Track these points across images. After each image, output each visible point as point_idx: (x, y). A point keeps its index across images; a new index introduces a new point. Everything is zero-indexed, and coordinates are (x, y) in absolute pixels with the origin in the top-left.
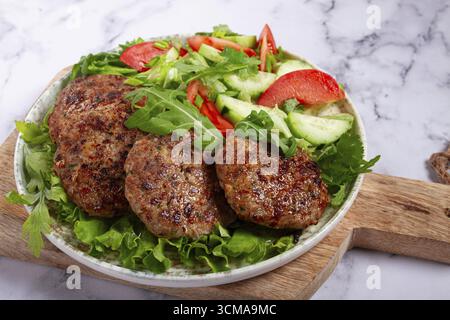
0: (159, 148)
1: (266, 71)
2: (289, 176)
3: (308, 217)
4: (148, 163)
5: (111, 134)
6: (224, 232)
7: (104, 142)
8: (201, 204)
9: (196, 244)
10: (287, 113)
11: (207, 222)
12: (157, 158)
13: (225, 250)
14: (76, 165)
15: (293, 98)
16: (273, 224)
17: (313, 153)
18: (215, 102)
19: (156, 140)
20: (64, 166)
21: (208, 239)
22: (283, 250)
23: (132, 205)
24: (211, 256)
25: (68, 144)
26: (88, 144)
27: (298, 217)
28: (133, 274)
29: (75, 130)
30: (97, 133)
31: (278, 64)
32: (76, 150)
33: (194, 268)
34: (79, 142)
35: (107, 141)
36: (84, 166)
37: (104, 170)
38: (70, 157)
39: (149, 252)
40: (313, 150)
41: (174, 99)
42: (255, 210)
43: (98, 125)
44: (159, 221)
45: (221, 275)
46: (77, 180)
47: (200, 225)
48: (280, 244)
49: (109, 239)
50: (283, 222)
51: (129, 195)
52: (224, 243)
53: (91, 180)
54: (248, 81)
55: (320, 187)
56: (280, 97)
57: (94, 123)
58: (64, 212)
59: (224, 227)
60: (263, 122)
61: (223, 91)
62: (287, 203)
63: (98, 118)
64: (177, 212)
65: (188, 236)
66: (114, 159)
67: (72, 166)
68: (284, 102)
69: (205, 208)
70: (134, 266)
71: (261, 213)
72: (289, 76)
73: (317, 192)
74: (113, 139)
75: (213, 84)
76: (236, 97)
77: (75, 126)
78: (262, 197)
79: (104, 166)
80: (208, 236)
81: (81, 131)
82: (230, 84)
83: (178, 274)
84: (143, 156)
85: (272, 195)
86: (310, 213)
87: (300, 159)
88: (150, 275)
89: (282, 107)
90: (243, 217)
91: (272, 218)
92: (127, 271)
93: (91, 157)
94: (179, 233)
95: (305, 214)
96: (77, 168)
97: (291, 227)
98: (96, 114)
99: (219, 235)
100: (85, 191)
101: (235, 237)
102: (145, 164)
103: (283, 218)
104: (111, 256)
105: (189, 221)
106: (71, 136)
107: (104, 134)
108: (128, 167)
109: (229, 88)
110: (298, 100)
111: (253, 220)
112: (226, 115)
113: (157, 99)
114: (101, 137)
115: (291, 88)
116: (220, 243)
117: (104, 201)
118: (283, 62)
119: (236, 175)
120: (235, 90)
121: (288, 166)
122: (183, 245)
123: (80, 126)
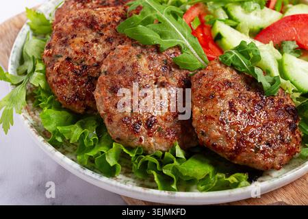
0: (139, 56)
1: (274, 9)
2: (263, 114)
3: (270, 160)
4: (123, 68)
5: (102, 35)
6: (180, 153)
7: (93, 41)
8: (166, 120)
9: (149, 158)
10: (282, 53)
11: (167, 139)
12: (134, 66)
13: (175, 171)
14: (61, 56)
15: (293, 40)
16: (232, 158)
17: (297, 99)
18: (212, 28)
19: (139, 48)
20: (50, 55)
21: (163, 155)
22: (236, 185)
23: (98, 104)
24: (160, 173)
25: (60, 36)
26: (77, 40)
27: (260, 157)
28: (81, 170)
29: (70, 25)
30: (89, 31)
31: (289, 6)
32: (65, 43)
33: (143, 180)
34: (70, 36)
35: (96, 41)
36: (68, 59)
37: (85, 67)
38: (58, 48)
39: (102, 152)
40: (297, 95)
41: (168, 13)
42: (217, 138)
43: (92, 24)
44: (118, 125)
45: (165, 193)
46: (58, 70)
47: (158, 140)
48: (232, 179)
49: (70, 131)
50: (243, 158)
51: (96, 94)
52: (176, 163)
53: (71, 73)
54: (252, 14)
55: (293, 133)
56: (280, 37)
57: (89, 21)
58: (41, 98)
59: (182, 148)
60: (251, 55)
61: (223, 18)
62: (252, 141)
63: (93, 17)
64: (139, 122)
65: (144, 147)
66: (98, 59)
67: (59, 57)
68: (282, 43)
69: (168, 125)
70: (86, 163)
71: (221, 143)
72: (294, 18)
73: (288, 136)
74: (101, 40)
75: (215, 9)
76: (234, 27)
77: (70, 20)
78: (227, 127)
79: (87, 63)
80: (164, 152)
81: (74, 26)
82: (233, 13)
83: (126, 182)
84: (121, 59)
85: (239, 128)
86: (274, 156)
87: (281, 101)
88: (97, 176)
89: (279, 47)
90: (203, 142)
91: (232, 151)
92: (77, 166)
93: (77, 53)
94: (136, 142)
95: (268, 156)
96: (61, 59)
97: (251, 165)
98: (93, 13)
99: (174, 155)
100: (62, 82)
101: (189, 160)
102: (120, 68)
103: (244, 154)
104: (70, 149)
105: (149, 133)
106: (65, 29)
107: (95, 33)
108: (104, 68)
109: (230, 17)
110: (298, 43)
111: (211, 148)
112: (218, 42)
113: (152, 10)
114: (91, 36)
115: (293, 30)
116: (173, 162)
117: (77, 95)
118: (294, 4)
119: (206, 100)
120: (235, 20)
121: (265, 105)
122: (137, 156)
123: (74, 21)
